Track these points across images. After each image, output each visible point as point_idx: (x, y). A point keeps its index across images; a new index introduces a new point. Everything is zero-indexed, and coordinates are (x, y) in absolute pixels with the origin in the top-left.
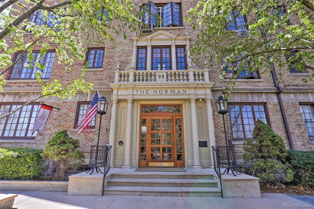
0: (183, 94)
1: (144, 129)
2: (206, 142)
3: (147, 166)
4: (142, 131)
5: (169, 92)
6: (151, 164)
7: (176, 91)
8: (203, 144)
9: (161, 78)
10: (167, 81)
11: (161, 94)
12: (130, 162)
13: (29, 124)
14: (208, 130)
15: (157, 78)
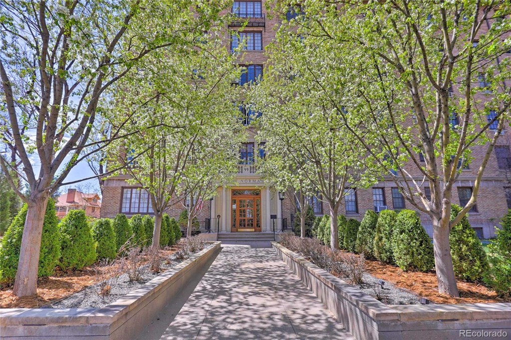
0: (261, 183)
1: (234, 207)
2: (276, 215)
3: (237, 231)
4: (233, 208)
5: (252, 181)
6: (239, 230)
7: (257, 181)
8: (273, 217)
9: (247, 170)
10: (251, 172)
11: (246, 183)
12: (226, 229)
13: (148, 203)
14: (277, 208)
15: (244, 170)
